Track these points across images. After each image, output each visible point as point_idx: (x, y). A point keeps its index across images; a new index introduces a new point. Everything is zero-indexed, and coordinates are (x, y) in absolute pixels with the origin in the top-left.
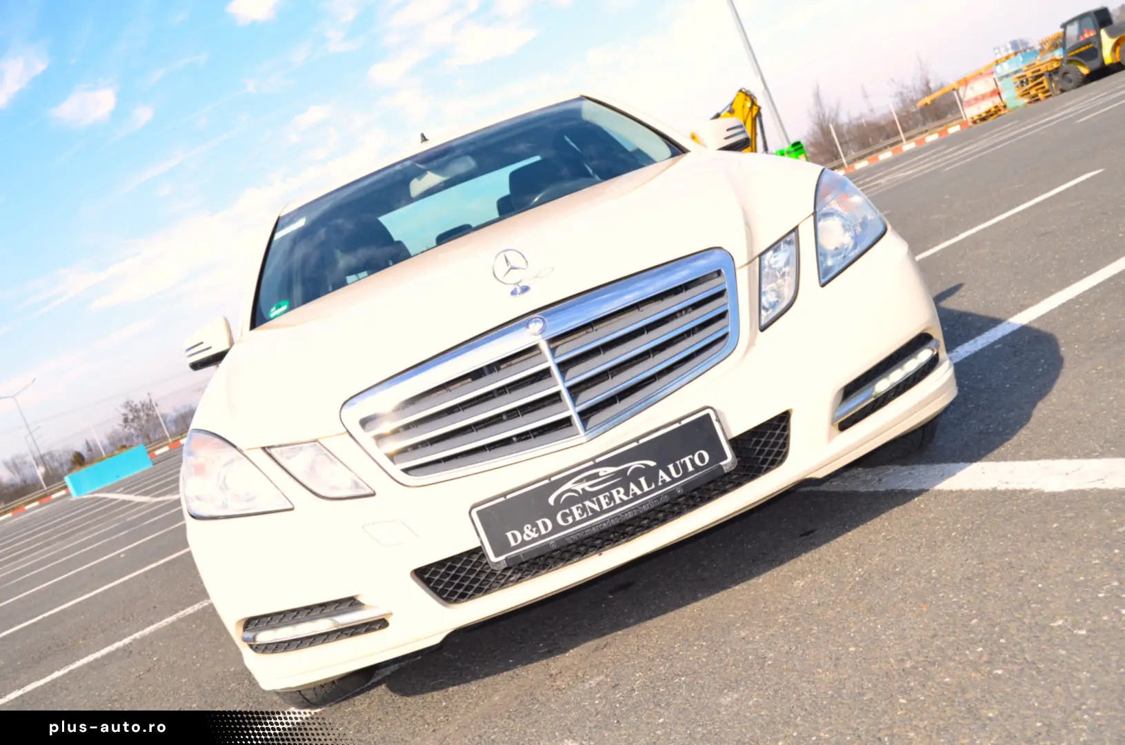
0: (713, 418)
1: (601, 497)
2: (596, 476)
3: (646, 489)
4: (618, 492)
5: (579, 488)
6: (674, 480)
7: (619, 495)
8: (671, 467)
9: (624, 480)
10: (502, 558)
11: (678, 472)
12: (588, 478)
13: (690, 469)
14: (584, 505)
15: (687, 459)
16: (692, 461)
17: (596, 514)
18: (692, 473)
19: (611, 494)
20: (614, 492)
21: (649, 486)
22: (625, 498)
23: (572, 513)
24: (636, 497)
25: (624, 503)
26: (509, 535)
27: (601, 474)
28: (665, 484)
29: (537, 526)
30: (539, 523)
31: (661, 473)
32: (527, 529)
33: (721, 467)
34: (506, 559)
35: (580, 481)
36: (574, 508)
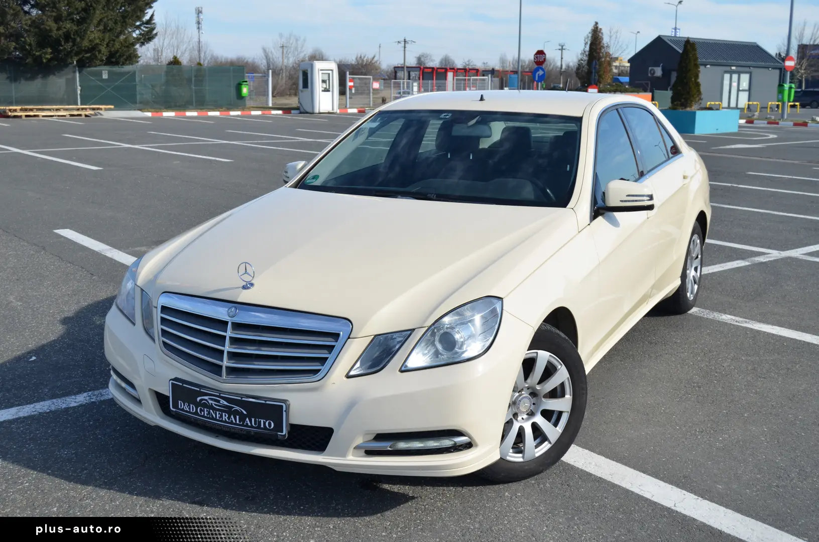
0: (284, 409)
1: (218, 413)
2: (218, 401)
3: (238, 422)
4: (225, 416)
5: (210, 402)
6: (252, 426)
7: (225, 417)
8: (253, 420)
9: (230, 411)
10: (174, 410)
11: (255, 424)
12: (215, 400)
13: (262, 426)
14: (210, 411)
15: (262, 421)
16: (264, 423)
17: (213, 418)
18: (262, 429)
19: (222, 414)
20: (224, 414)
21: (239, 422)
22: (227, 420)
23: (204, 411)
24: (232, 423)
25: (225, 422)
26: (180, 402)
27: (221, 402)
28: (247, 425)
29: (190, 406)
30: (191, 405)
31: (247, 419)
32: (186, 404)
33: (277, 435)
34: (176, 411)
35: (212, 399)
36: (205, 409)
